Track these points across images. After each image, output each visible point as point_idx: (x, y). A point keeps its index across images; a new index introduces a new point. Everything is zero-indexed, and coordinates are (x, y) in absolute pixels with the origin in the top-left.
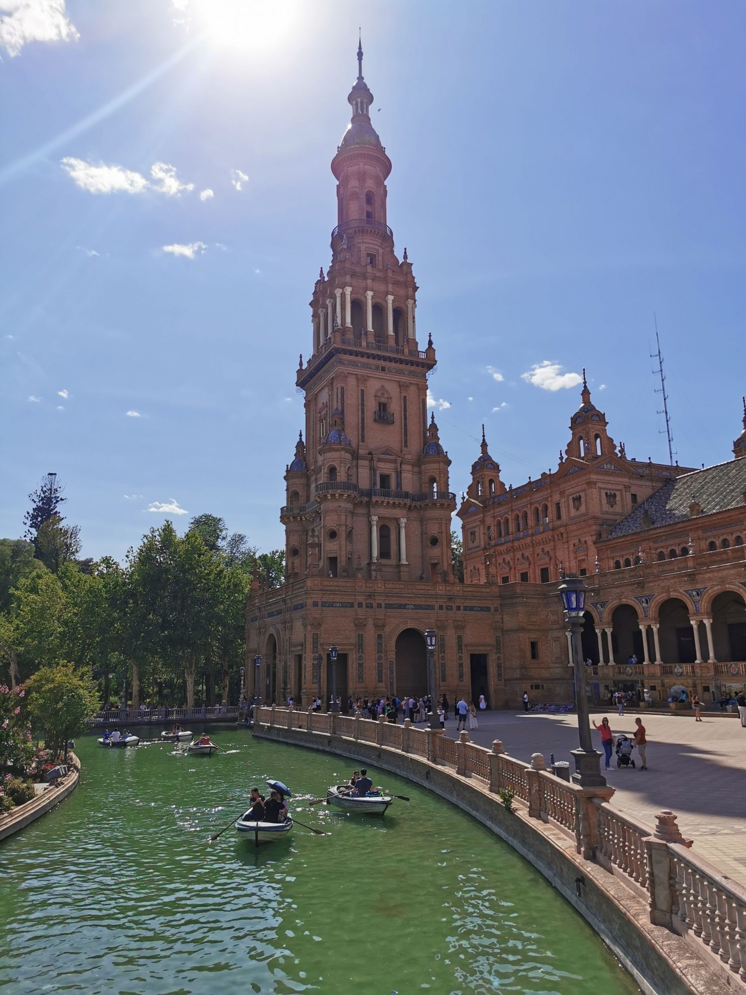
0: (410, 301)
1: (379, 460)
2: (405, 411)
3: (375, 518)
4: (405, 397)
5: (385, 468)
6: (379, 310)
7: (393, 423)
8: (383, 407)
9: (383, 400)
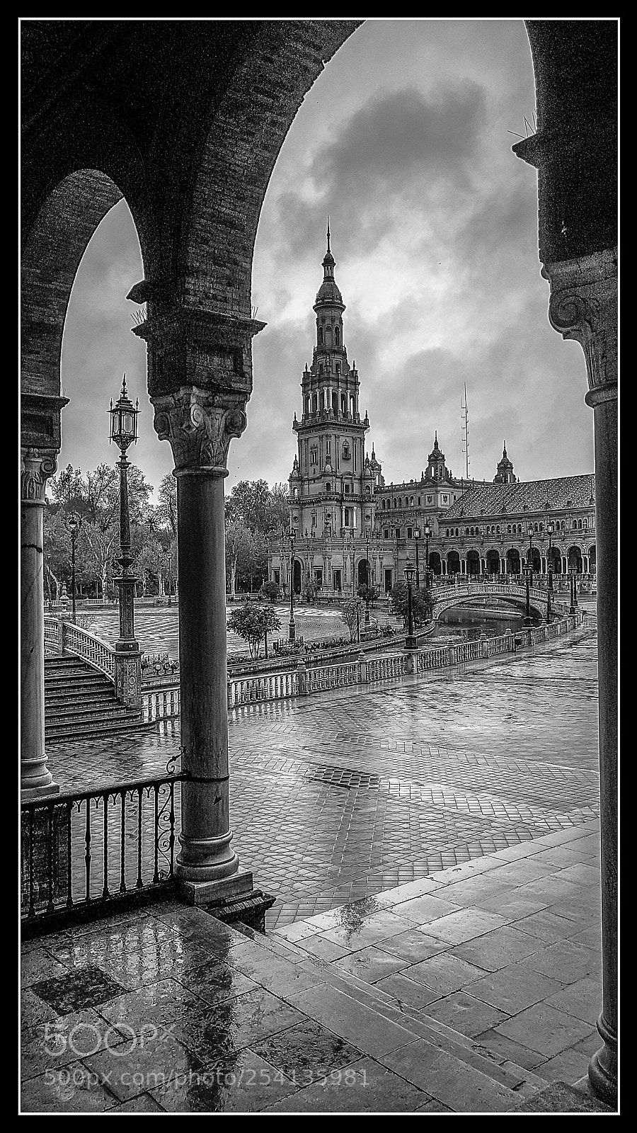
1: (345, 478)
2: (355, 452)
3: (344, 507)
4: (355, 444)
5: (347, 482)
7: (350, 458)
8: (346, 450)
9: (346, 447)
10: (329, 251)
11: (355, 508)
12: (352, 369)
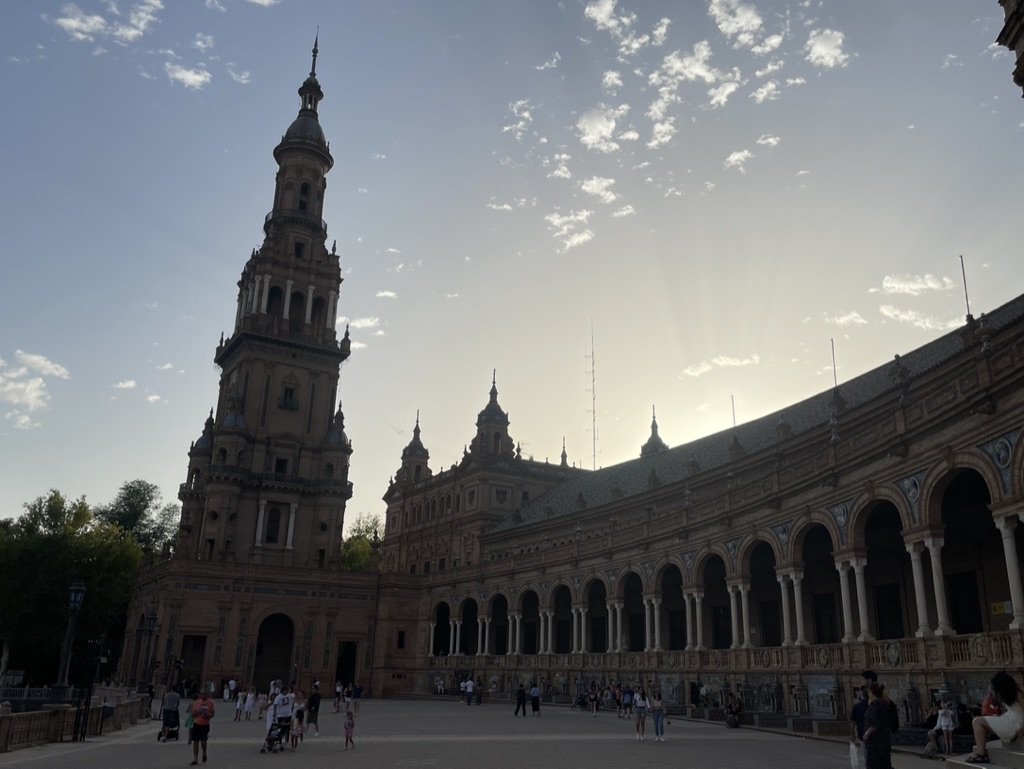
0: (333, 293)
1: (277, 445)
2: (312, 398)
3: (263, 503)
4: (314, 385)
5: (282, 453)
6: (298, 298)
7: (297, 409)
8: (289, 393)
9: (290, 386)
10: (313, 74)
11: (294, 506)
12: (330, 252)
